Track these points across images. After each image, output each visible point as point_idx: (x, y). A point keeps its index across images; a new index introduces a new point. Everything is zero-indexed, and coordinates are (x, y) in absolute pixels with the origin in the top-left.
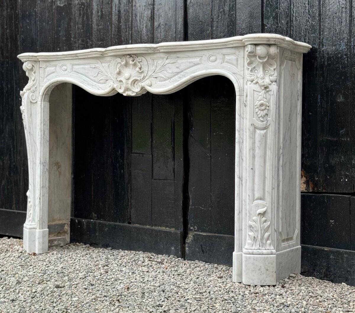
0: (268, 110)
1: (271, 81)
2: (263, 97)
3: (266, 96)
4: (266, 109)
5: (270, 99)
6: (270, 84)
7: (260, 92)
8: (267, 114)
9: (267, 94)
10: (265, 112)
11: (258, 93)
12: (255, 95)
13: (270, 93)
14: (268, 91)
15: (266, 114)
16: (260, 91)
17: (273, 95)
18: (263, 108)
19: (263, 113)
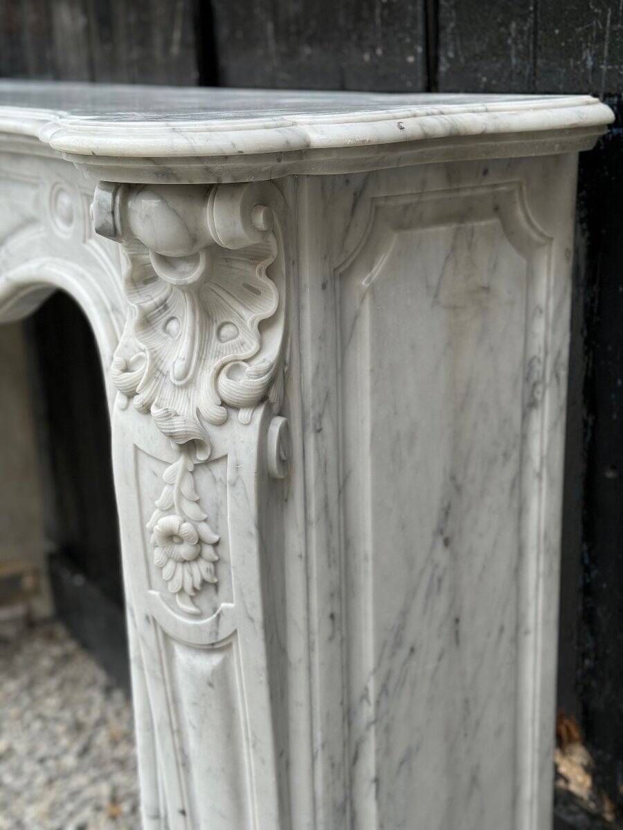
0: (215, 563)
1: (223, 404)
2: (180, 494)
3: (195, 489)
4: (198, 557)
5: (219, 506)
6: (222, 423)
7: (167, 464)
8: (209, 586)
9: (204, 478)
10: (200, 570)
11: (154, 465)
12: (145, 476)
13: (217, 470)
14: (207, 463)
15: (204, 583)
16: (165, 458)
17: (234, 485)
18: (184, 550)
19: (187, 576)
